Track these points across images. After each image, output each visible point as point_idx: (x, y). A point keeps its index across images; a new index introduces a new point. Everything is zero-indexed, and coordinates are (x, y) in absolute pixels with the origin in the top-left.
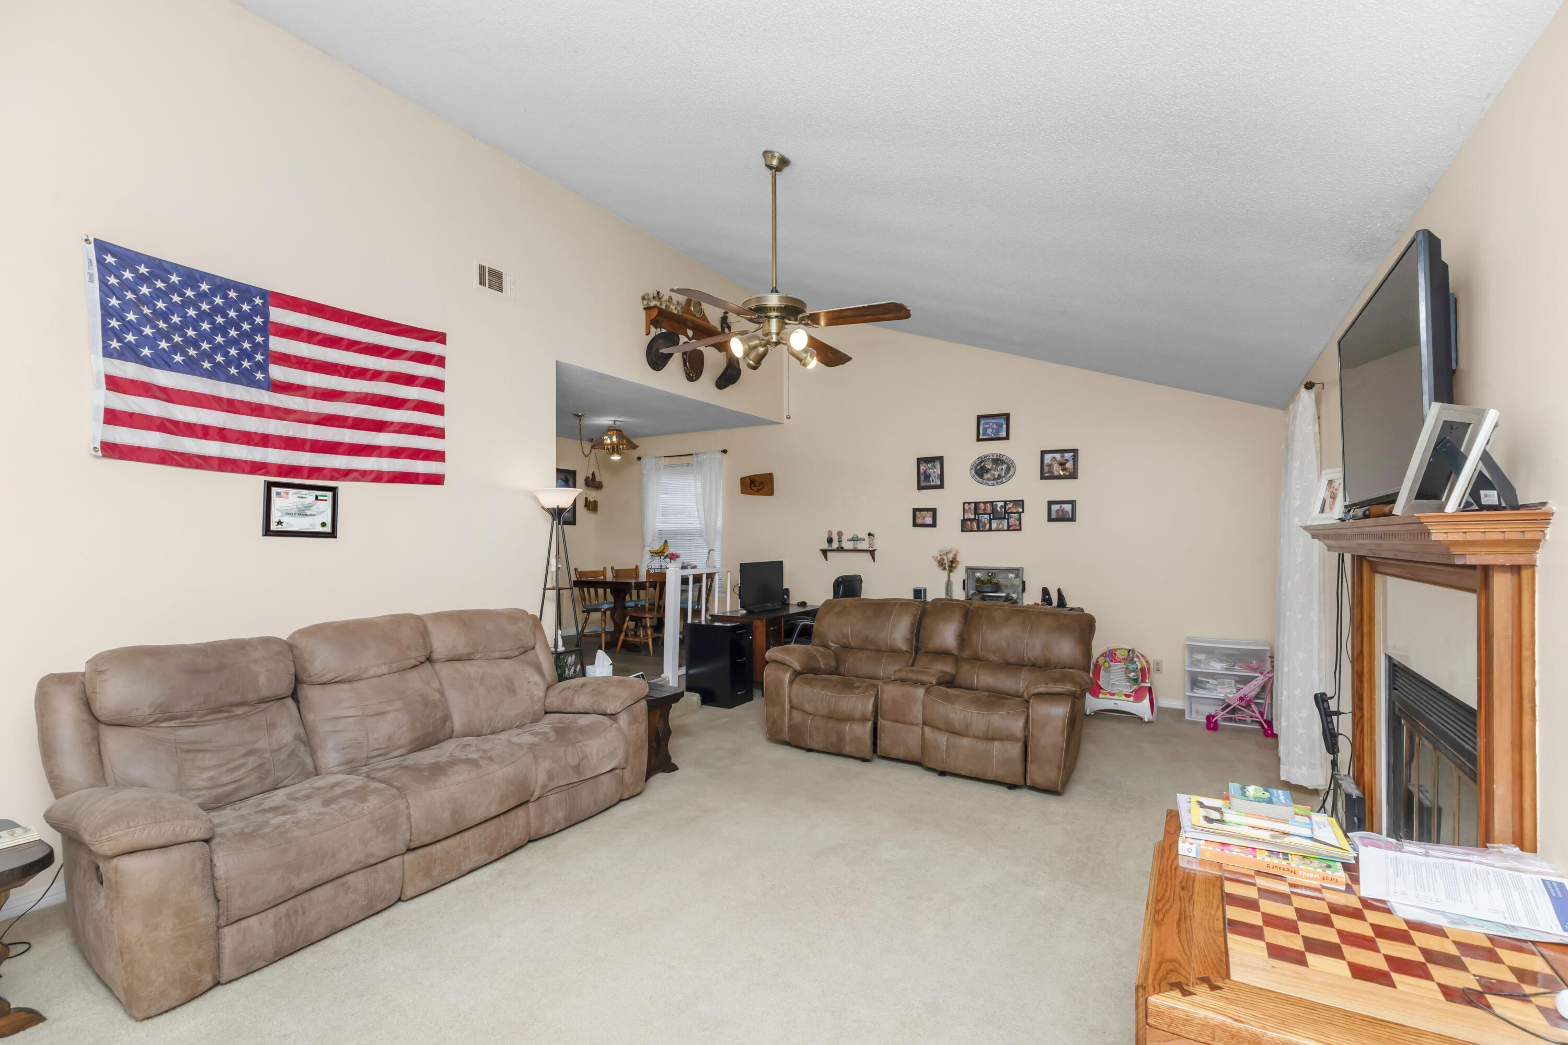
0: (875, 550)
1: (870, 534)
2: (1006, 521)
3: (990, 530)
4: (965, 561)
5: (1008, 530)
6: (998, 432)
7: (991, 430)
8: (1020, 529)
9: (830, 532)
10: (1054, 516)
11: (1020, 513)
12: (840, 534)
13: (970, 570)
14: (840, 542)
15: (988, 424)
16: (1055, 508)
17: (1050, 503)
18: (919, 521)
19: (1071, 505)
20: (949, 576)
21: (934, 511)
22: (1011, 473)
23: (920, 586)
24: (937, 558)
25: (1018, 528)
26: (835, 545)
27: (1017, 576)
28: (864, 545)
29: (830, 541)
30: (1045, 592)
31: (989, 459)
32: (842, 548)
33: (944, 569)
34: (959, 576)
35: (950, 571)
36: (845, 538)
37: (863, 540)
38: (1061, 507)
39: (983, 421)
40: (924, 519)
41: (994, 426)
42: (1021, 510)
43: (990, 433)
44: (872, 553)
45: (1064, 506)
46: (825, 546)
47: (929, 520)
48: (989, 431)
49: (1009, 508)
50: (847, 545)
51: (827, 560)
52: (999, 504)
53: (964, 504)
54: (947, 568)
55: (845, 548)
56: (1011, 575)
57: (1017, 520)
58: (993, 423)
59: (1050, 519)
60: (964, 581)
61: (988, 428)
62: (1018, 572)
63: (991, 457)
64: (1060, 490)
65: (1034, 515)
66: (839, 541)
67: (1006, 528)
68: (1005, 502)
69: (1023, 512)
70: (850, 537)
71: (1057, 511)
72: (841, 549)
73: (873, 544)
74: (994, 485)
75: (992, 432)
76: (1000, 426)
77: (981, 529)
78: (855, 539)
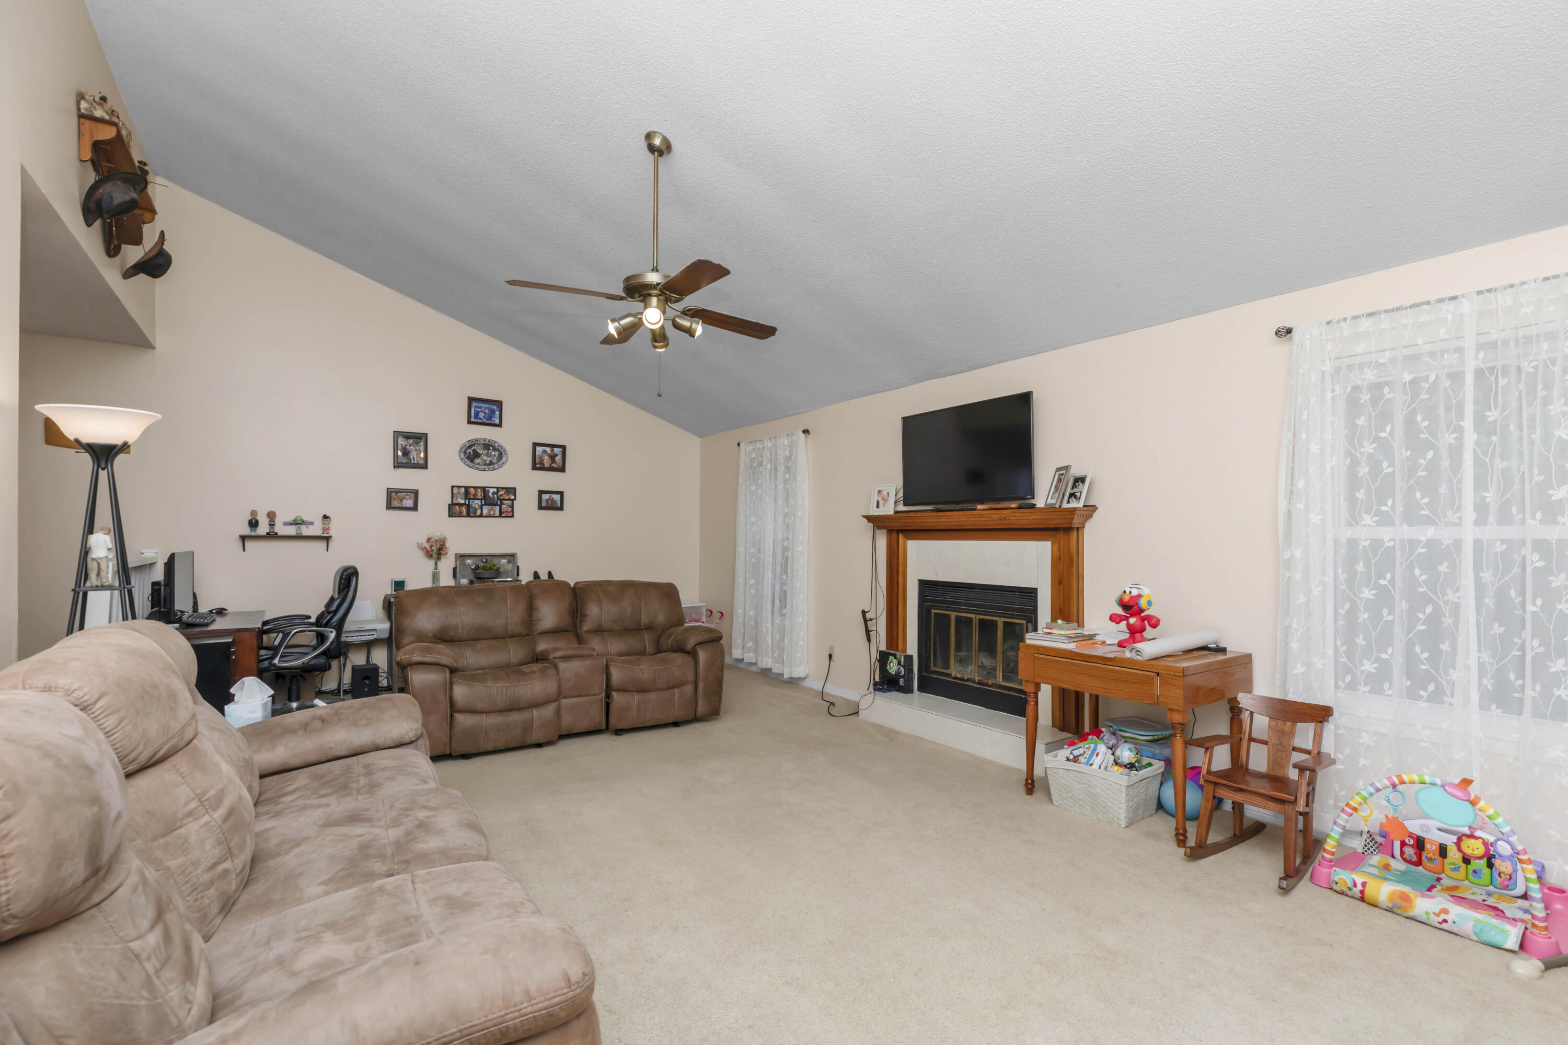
0: (331, 537)
1: (325, 517)
2: (498, 507)
3: (481, 516)
4: (454, 547)
5: (500, 516)
6: (490, 418)
7: (483, 415)
8: (512, 516)
9: (254, 513)
10: (544, 504)
11: (513, 500)
12: (271, 516)
13: (461, 557)
14: (272, 525)
15: (480, 408)
16: (545, 497)
17: (541, 493)
18: (395, 503)
19: (559, 496)
20: (436, 564)
21: (416, 493)
22: (504, 460)
23: (399, 578)
24: (422, 544)
25: (511, 514)
26: (263, 529)
27: (509, 562)
28: (316, 530)
29: (253, 524)
30: (536, 576)
31: (479, 443)
32: (276, 533)
33: (431, 556)
34: (447, 565)
35: (439, 559)
36: (279, 521)
37: (312, 523)
38: (550, 496)
39: (474, 404)
40: (402, 501)
41: (487, 411)
42: (512, 497)
43: (482, 417)
44: (327, 539)
45: (553, 496)
46: (247, 531)
47: (409, 503)
48: (481, 415)
49: (501, 495)
50: (280, 530)
51: (244, 550)
52: (491, 491)
53: (453, 487)
54: (435, 555)
55: (279, 534)
56: (504, 561)
57: (510, 507)
58: (485, 408)
59: (541, 507)
60: (455, 569)
61: (481, 411)
62: (512, 557)
63: (483, 442)
64: (549, 480)
65: (526, 502)
66: (270, 525)
67: (497, 514)
68: (498, 488)
69: (515, 499)
70: (290, 519)
71: (547, 500)
72: (272, 536)
73: (328, 529)
74: (485, 471)
75: (484, 417)
76: (493, 412)
77: (472, 515)
78: (297, 523)
